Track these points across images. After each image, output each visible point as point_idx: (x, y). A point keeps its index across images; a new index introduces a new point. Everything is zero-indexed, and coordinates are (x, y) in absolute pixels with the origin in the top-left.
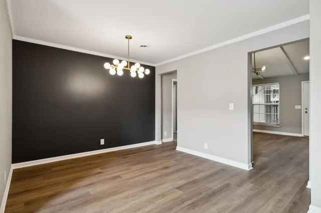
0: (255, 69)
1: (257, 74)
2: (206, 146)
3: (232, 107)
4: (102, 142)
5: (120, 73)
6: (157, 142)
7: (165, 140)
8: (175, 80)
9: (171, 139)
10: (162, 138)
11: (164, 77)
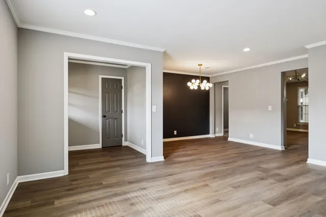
0: (296, 76)
1: (299, 79)
2: (251, 136)
3: (270, 108)
4: (175, 133)
5: (196, 88)
6: (211, 135)
7: (217, 135)
8: (225, 86)
9: (222, 134)
10: (215, 133)
11: (216, 85)
